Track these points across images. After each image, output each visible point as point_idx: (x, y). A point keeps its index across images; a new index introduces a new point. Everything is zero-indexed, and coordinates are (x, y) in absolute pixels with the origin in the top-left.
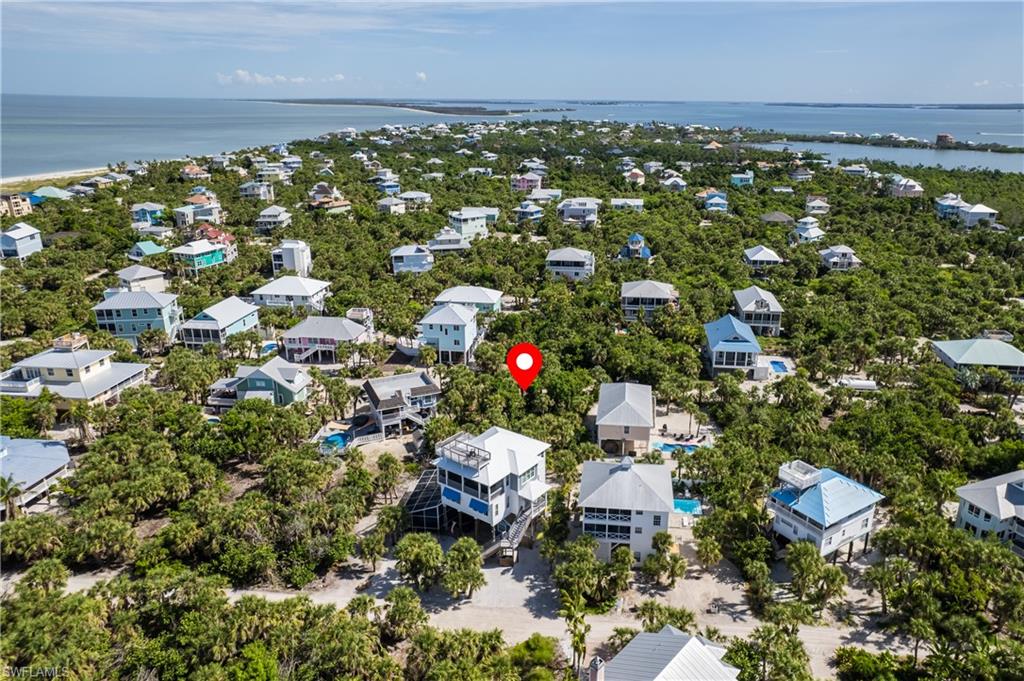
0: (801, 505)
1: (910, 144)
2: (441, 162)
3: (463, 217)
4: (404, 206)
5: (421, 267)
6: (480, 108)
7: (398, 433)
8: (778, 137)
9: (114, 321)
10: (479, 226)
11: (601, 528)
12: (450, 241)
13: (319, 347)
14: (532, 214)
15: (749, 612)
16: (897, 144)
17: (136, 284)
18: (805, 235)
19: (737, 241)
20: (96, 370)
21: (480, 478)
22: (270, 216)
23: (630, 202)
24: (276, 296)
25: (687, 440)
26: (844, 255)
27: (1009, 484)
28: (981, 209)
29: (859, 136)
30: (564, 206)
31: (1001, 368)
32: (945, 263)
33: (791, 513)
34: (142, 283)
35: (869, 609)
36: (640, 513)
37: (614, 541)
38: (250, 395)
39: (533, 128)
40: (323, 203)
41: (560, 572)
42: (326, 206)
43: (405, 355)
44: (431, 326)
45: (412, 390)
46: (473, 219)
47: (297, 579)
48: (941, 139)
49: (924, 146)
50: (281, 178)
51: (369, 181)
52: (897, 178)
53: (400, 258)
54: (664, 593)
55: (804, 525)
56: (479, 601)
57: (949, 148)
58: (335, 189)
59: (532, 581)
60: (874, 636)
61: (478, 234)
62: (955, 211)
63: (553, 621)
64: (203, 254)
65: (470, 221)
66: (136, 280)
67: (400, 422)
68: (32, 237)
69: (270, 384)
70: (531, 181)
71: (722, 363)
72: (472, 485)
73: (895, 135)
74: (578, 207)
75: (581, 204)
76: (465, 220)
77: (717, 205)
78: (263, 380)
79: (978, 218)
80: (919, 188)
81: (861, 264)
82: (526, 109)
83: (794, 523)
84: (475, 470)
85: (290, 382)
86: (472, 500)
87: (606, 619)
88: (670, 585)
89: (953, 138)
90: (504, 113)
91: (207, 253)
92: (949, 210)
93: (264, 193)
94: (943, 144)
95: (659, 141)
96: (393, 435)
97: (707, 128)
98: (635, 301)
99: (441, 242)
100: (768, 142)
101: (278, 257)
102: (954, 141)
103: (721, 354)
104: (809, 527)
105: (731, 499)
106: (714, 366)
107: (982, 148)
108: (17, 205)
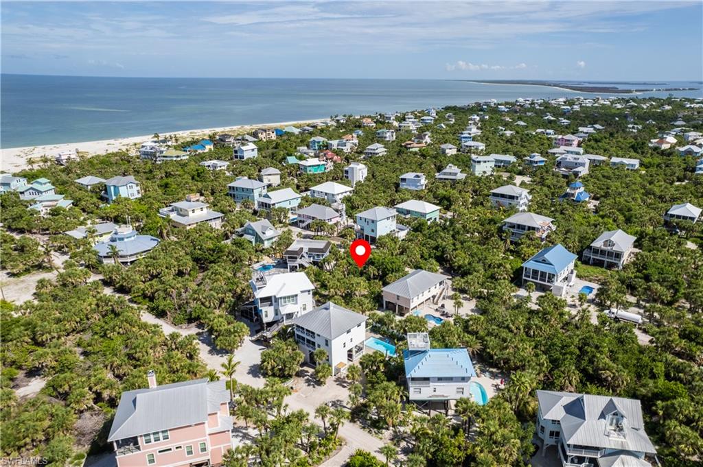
3: (477, 160)
4: (456, 150)
5: (416, 187)
6: (613, 88)
9: (235, 193)
10: (489, 167)
11: (303, 339)
12: (450, 174)
13: (310, 221)
17: (266, 177)
20: (198, 212)
22: (371, 149)
25: (448, 317)
27: (576, 400)
30: (561, 159)
34: (269, 177)
36: (319, 336)
37: (309, 349)
42: (409, 146)
44: (361, 218)
45: (309, 249)
46: (485, 162)
50: (411, 128)
53: (404, 180)
58: (427, 136)
61: (485, 172)
64: (313, 166)
65: (482, 163)
66: (266, 175)
67: (298, 265)
68: (253, 150)
69: (254, 232)
70: (569, 140)
71: (529, 276)
74: (572, 160)
75: (575, 159)
76: (479, 162)
78: (251, 230)
82: (651, 89)
85: (264, 233)
91: (315, 166)
93: (389, 136)
99: (445, 174)
101: (346, 172)
108: (269, 134)
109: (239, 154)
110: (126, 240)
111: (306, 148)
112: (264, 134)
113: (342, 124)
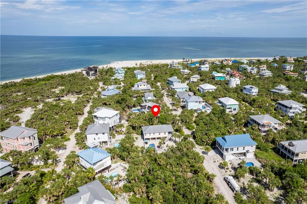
12: (279, 89)
22: (262, 73)
34: (193, 78)
53: (245, 88)
64: (219, 77)
68: (207, 67)
93: (289, 68)
99: (276, 89)
108: (228, 62)
109: (200, 69)
110: (110, 91)
111: (230, 69)
112: (226, 61)
113: (277, 60)
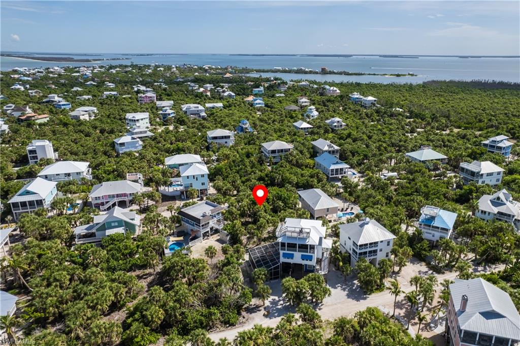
0: (436, 223)
1: (311, 72)
2: (81, 89)
3: (136, 119)
4: (88, 115)
5: (135, 148)
6: (69, 58)
7: (208, 236)
8: (252, 71)
10: (145, 123)
11: (365, 253)
12: (141, 132)
13: (116, 200)
14: (169, 114)
15: (434, 273)
16: (306, 73)
18: (312, 115)
19: (284, 120)
21: (309, 242)
23: (216, 105)
24: (57, 175)
25: (346, 211)
26: (338, 122)
27: (490, 200)
28: (370, 98)
29: (287, 69)
30: (186, 109)
31: (436, 160)
32: (372, 122)
33: (431, 228)
35: (470, 259)
36: (382, 242)
37: (370, 258)
38: (109, 232)
39: (118, 69)
40: (31, 117)
41: (363, 277)
42: (33, 118)
43: (169, 196)
44: (188, 177)
45: (211, 211)
46: (142, 119)
47: (232, 321)
48: (323, 70)
49: (317, 73)
51: (44, 102)
52: (327, 87)
53: (122, 144)
54: (399, 275)
55: (438, 231)
56: (327, 303)
57: (327, 74)
58: (27, 108)
59: (341, 287)
60: (480, 268)
62: (359, 100)
63: (365, 301)
65: (140, 121)
67: (209, 229)
69: (120, 223)
70: (151, 97)
71: (333, 175)
72: (304, 247)
73: (303, 68)
74: (194, 109)
75: (195, 107)
76: (138, 120)
77: (259, 104)
78: (116, 221)
79: (371, 102)
80: (338, 91)
81: (346, 125)
83: (433, 232)
84: (305, 239)
85: (132, 219)
86: (302, 255)
87: (385, 293)
88: (399, 271)
89: (328, 69)
90: (88, 61)
92: (357, 100)
94: (324, 72)
95: (197, 74)
96: (206, 238)
97: (214, 67)
98: (273, 152)
100: (248, 73)
101: (31, 152)
102: (328, 70)
103: (332, 170)
104: (441, 232)
105: (398, 229)
106: (330, 176)
107: (340, 73)
